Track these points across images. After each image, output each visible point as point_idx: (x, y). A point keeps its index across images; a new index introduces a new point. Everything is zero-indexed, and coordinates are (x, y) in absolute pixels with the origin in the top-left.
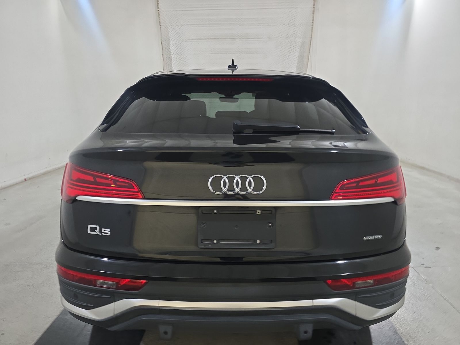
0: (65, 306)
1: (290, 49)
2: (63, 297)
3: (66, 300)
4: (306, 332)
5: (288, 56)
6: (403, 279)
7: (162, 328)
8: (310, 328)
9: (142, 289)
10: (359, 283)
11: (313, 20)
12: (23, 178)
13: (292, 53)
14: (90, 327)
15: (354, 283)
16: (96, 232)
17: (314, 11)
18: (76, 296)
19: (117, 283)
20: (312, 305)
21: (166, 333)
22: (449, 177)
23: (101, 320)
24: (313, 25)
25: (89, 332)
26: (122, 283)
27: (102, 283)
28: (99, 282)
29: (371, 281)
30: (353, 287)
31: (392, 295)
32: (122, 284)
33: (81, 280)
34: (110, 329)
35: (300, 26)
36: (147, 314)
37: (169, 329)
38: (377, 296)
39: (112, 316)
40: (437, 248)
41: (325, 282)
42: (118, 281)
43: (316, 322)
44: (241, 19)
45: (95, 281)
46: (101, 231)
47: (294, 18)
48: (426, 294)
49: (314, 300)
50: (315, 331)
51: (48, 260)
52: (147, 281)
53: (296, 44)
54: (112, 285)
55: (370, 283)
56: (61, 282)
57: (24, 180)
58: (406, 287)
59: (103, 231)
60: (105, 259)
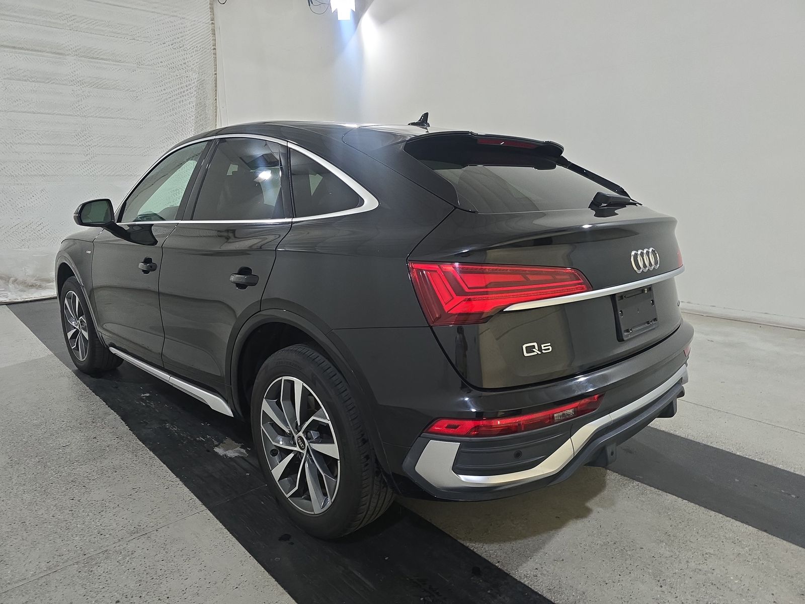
1: (182, 90)
5: (180, 102)
11: (214, 45)
13: (185, 98)
16: (534, 352)
17: (213, 30)
18: (518, 455)
19: (576, 409)
24: (215, 54)
28: (557, 416)
35: (193, 52)
42: (576, 406)
44: (74, 16)
46: (540, 349)
47: (181, 35)
53: (190, 83)
59: (543, 348)
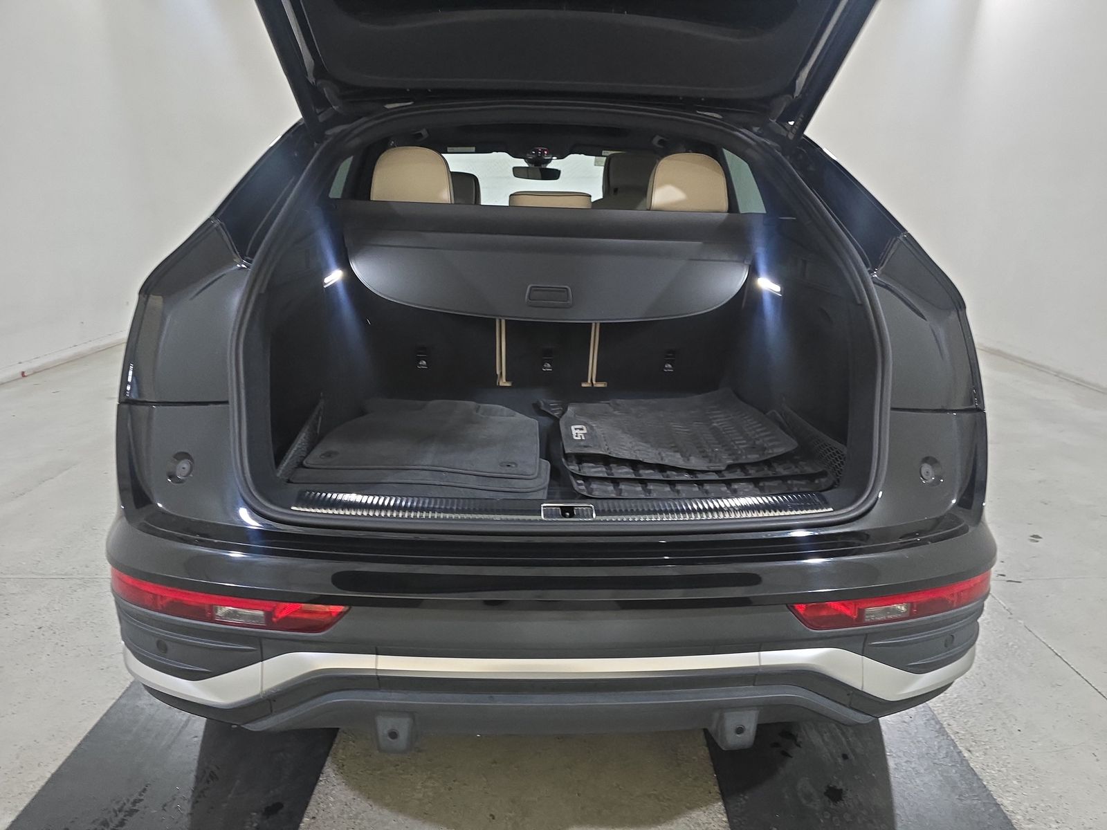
0: (135, 672)
2: (130, 649)
3: (136, 657)
4: (740, 730)
6: (974, 604)
7: (385, 724)
8: (750, 722)
9: (332, 628)
10: (873, 611)
12: (17, 370)
14: (199, 723)
15: (861, 613)
18: (162, 647)
19: (269, 615)
20: (758, 664)
21: (393, 735)
22: (1058, 374)
23: (228, 705)
25: (196, 737)
26: (281, 612)
27: (228, 614)
28: (222, 611)
29: (902, 608)
30: (860, 621)
31: (950, 640)
32: (280, 616)
33: (173, 608)
34: (251, 727)
36: (348, 689)
37: (403, 726)
38: (916, 642)
39: (258, 696)
40: (1033, 536)
41: (791, 608)
42: (268, 609)
43: (765, 707)
45: (212, 609)
48: (1010, 644)
49: (762, 653)
50: (761, 728)
51: (87, 567)
52: (347, 608)
54: (254, 617)
55: (898, 612)
56: (123, 614)
57: (21, 376)
58: (979, 620)
60: (236, 555)
